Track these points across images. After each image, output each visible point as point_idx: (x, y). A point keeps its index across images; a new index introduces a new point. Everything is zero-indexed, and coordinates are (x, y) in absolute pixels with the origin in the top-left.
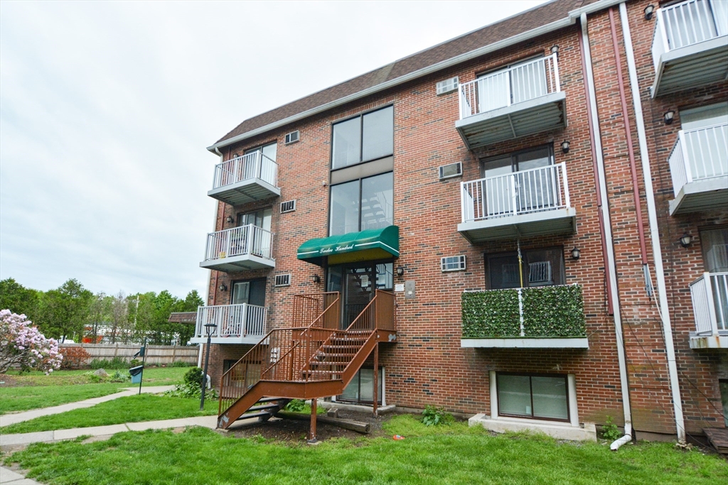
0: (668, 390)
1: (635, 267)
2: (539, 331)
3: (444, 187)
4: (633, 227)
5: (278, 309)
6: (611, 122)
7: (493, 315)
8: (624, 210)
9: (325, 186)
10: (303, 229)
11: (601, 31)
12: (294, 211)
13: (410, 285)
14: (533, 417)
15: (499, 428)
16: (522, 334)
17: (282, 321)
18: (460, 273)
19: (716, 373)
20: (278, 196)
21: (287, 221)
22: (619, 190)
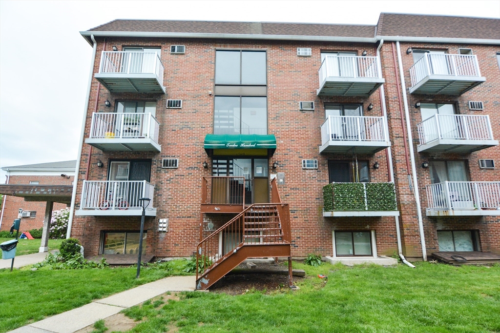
0: (419, 236)
1: (405, 175)
2: (376, 207)
3: (302, 115)
4: (403, 155)
5: (164, 187)
6: (393, 100)
7: (351, 197)
8: (400, 146)
9: (210, 95)
10: (190, 125)
11: (388, 51)
12: (180, 109)
13: (281, 175)
14: (354, 255)
15: (350, 263)
16: (367, 209)
17: (170, 197)
18: (314, 170)
19: (436, 227)
20: (163, 93)
21: (172, 115)
22: (398, 136)
